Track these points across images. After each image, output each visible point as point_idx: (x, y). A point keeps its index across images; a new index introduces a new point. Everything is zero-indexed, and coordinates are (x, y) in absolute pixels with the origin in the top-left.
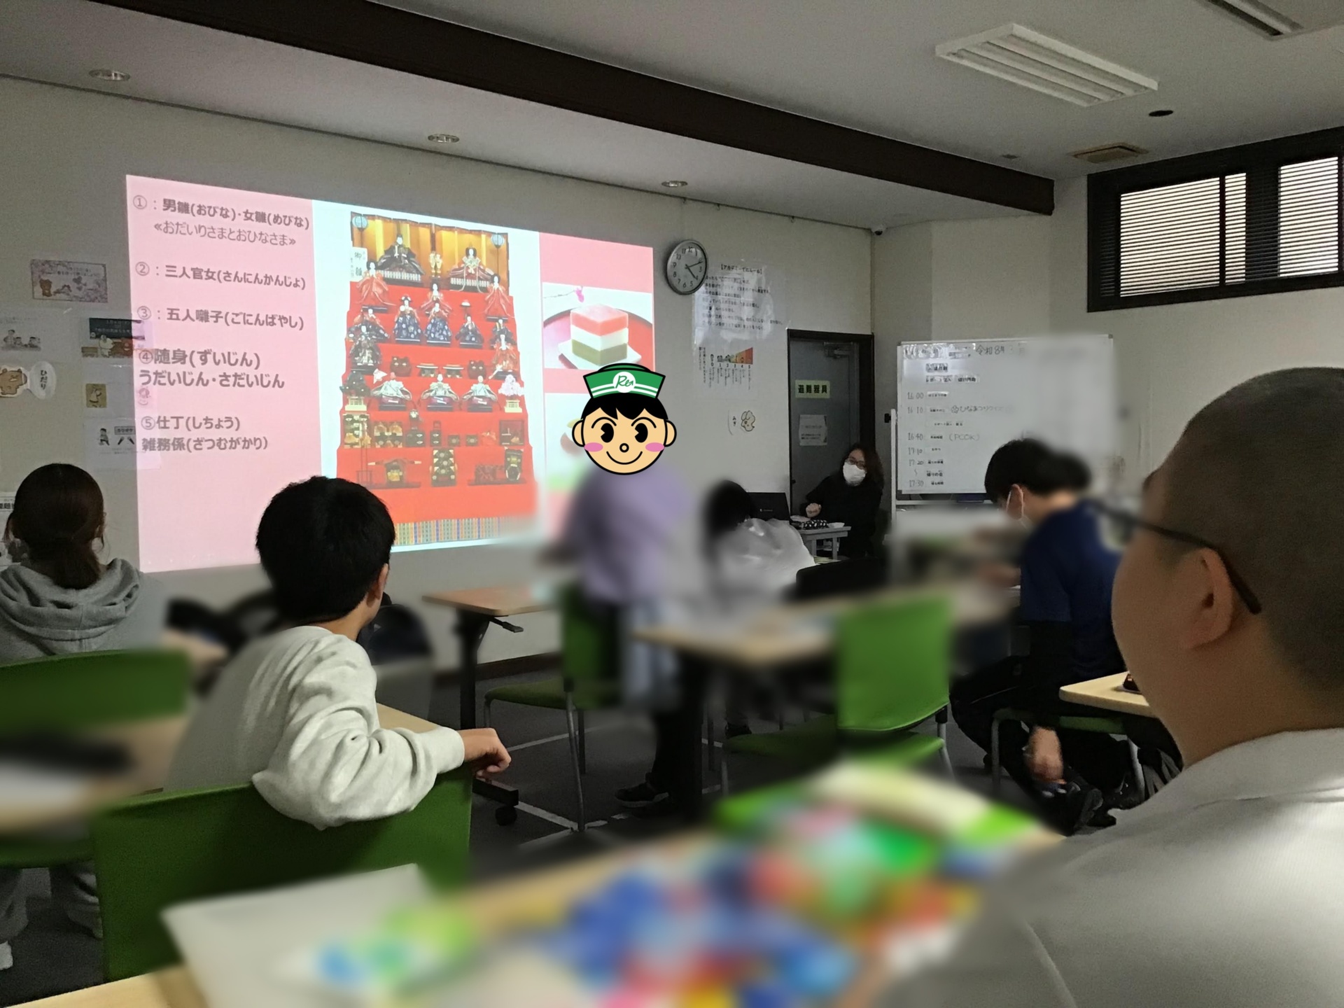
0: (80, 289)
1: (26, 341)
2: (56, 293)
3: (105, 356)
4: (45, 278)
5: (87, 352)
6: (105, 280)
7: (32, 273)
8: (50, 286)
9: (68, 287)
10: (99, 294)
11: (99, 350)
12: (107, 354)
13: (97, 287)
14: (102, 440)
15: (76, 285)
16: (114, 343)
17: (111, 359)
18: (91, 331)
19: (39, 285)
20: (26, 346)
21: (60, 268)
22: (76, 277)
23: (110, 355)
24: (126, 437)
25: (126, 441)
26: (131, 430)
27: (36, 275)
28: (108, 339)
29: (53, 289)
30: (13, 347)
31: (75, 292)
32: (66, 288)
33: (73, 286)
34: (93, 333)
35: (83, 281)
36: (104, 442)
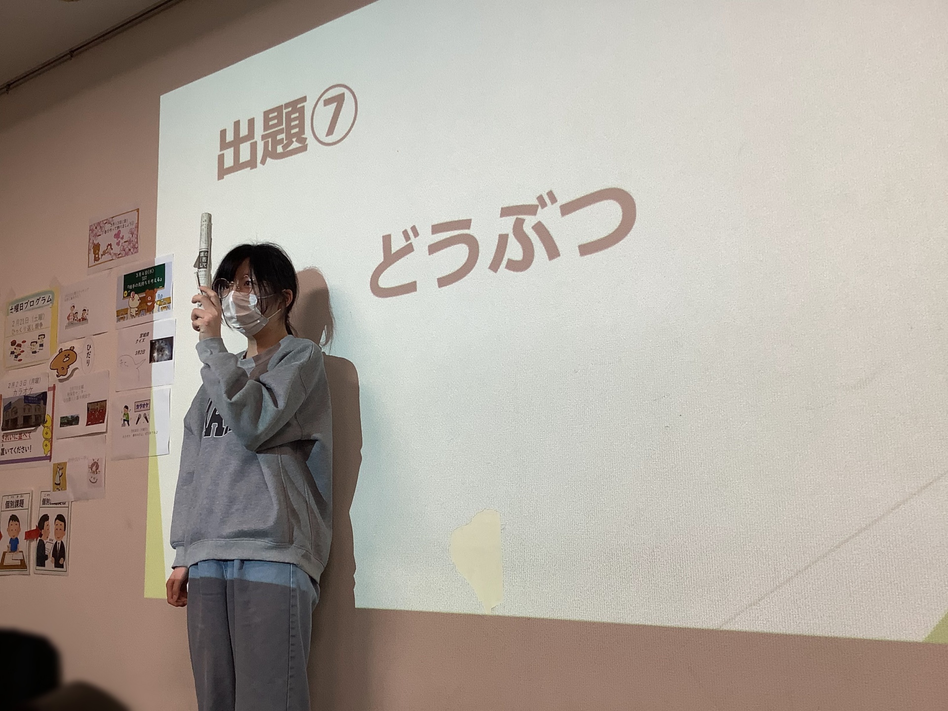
0: (118, 244)
1: (79, 317)
2: (102, 255)
3: (132, 316)
4: (96, 242)
5: (122, 314)
6: (138, 227)
7: (90, 239)
8: (99, 250)
9: (110, 245)
10: (132, 247)
11: (129, 310)
12: (134, 312)
13: (131, 235)
14: (124, 420)
15: (116, 240)
16: (140, 299)
17: (137, 318)
18: (125, 289)
19: (92, 250)
20: (80, 319)
21: (108, 227)
22: (116, 232)
23: (136, 314)
24: (142, 413)
25: (142, 419)
26: (147, 404)
27: (91, 241)
28: (136, 295)
29: (101, 252)
30: (71, 324)
31: (116, 249)
32: (109, 246)
33: (114, 241)
34: (126, 292)
35: (121, 236)
36: (126, 422)
